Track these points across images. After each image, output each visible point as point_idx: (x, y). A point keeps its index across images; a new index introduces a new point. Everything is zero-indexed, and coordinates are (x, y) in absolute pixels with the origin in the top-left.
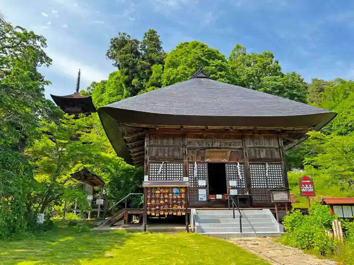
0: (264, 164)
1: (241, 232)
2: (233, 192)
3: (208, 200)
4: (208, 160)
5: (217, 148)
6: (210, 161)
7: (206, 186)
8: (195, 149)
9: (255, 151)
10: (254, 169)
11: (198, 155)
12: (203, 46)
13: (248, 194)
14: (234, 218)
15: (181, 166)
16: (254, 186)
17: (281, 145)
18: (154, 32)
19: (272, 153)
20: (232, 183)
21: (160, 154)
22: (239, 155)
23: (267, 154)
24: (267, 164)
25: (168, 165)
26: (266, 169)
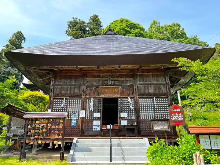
0: (152, 98)
1: (111, 161)
2: (124, 123)
3: (101, 130)
5: (111, 85)
6: (104, 96)
7: (101, 118)
8: (92, 86)
9: (145, 87)
10: (144, 103)
11: (94, 92)
13: (136, 124)
15: (79, 101)
16: (142, 117)
17: (167, 82)
19: (159, 89)
20: (123, 115)
22: (130, 91)
23: (155, 90)
24: (154, 98)
25: (69, 100)
26: (154, 102)
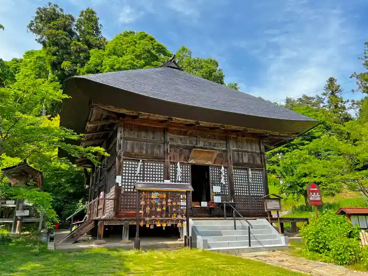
0: (247, 169)
1: (250, 245)
2: (217, 200)
4: (192, 161)
5: (201, 148)
6: (194, 162)
8: (178, 146)
9: (238, 154)
10: (238, 174)
11: (180, 155)
12: (152, 39)
14: (235, 229)
15: (161, 166)
16: (236, 193)
17: (262, 151)
18: (93, 13)
19: (254, 160)
20: (216, 189)
21: (136, 151)
22: (223, 158)
23: (249, 159)
24: (250, 169)
25: (146, 164)
26: (248, 175)
